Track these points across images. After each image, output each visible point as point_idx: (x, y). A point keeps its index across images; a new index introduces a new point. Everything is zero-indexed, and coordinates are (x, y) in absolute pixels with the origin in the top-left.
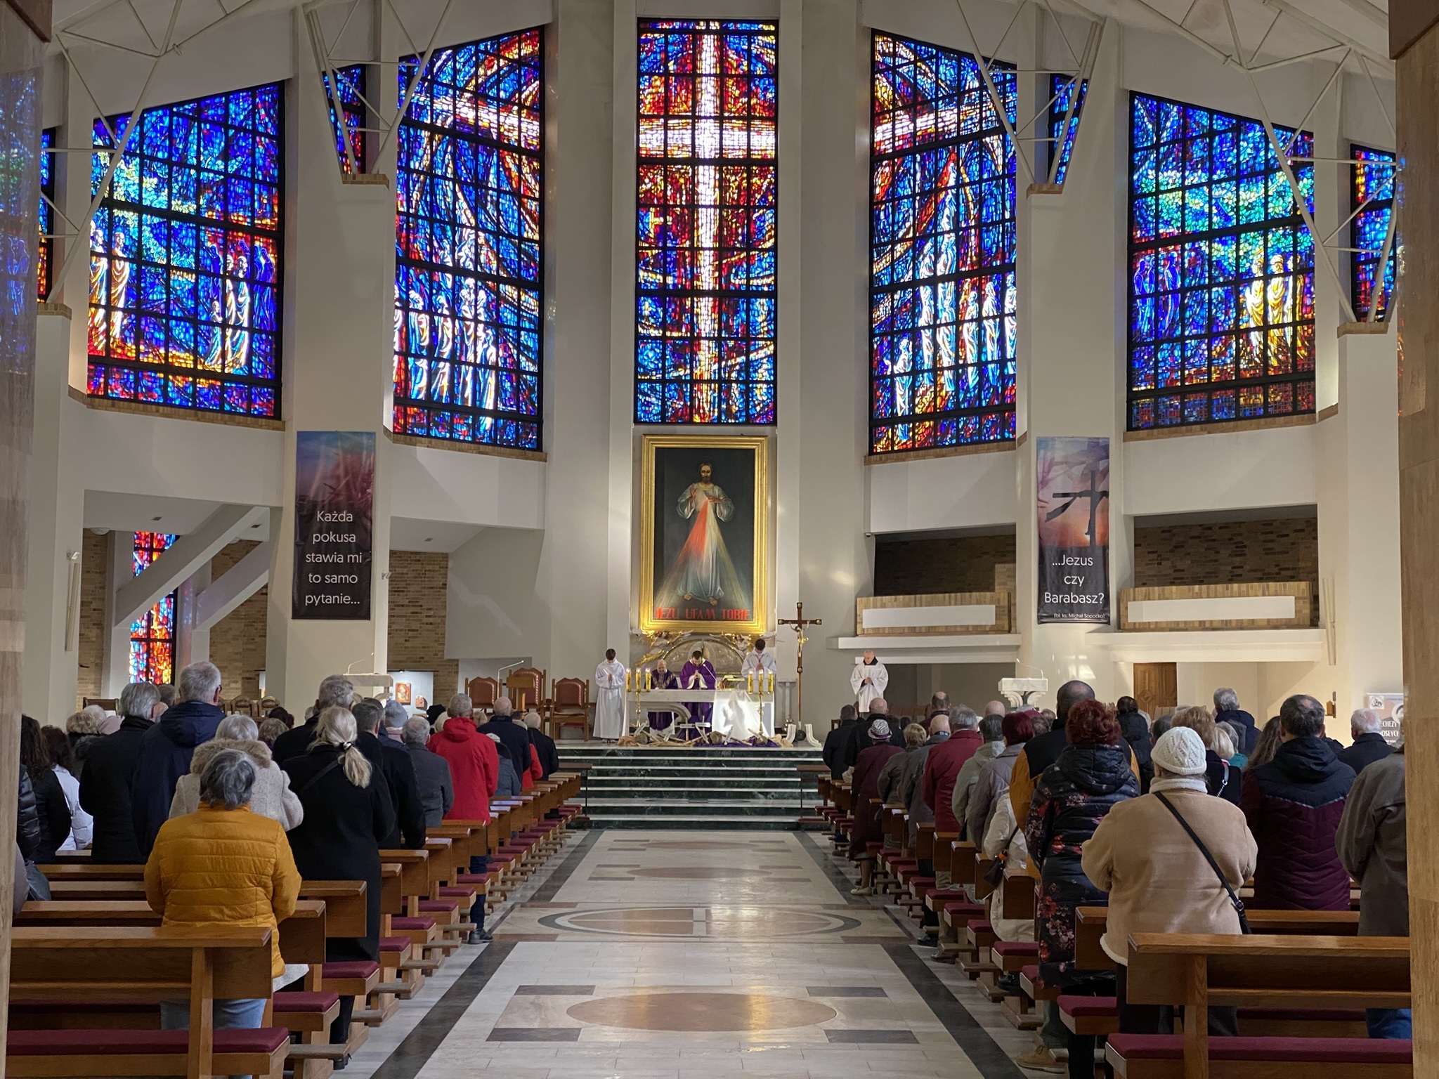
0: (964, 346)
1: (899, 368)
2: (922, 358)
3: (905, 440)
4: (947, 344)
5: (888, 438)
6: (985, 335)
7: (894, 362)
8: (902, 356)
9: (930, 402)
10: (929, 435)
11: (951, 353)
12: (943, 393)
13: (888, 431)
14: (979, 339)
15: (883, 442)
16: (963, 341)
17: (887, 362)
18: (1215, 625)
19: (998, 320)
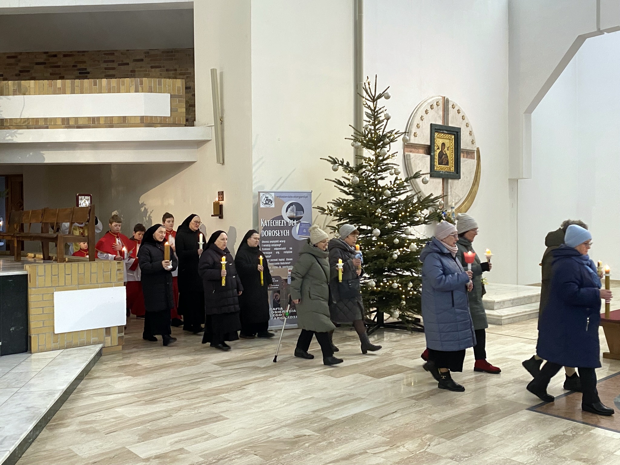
18: (80, 123)
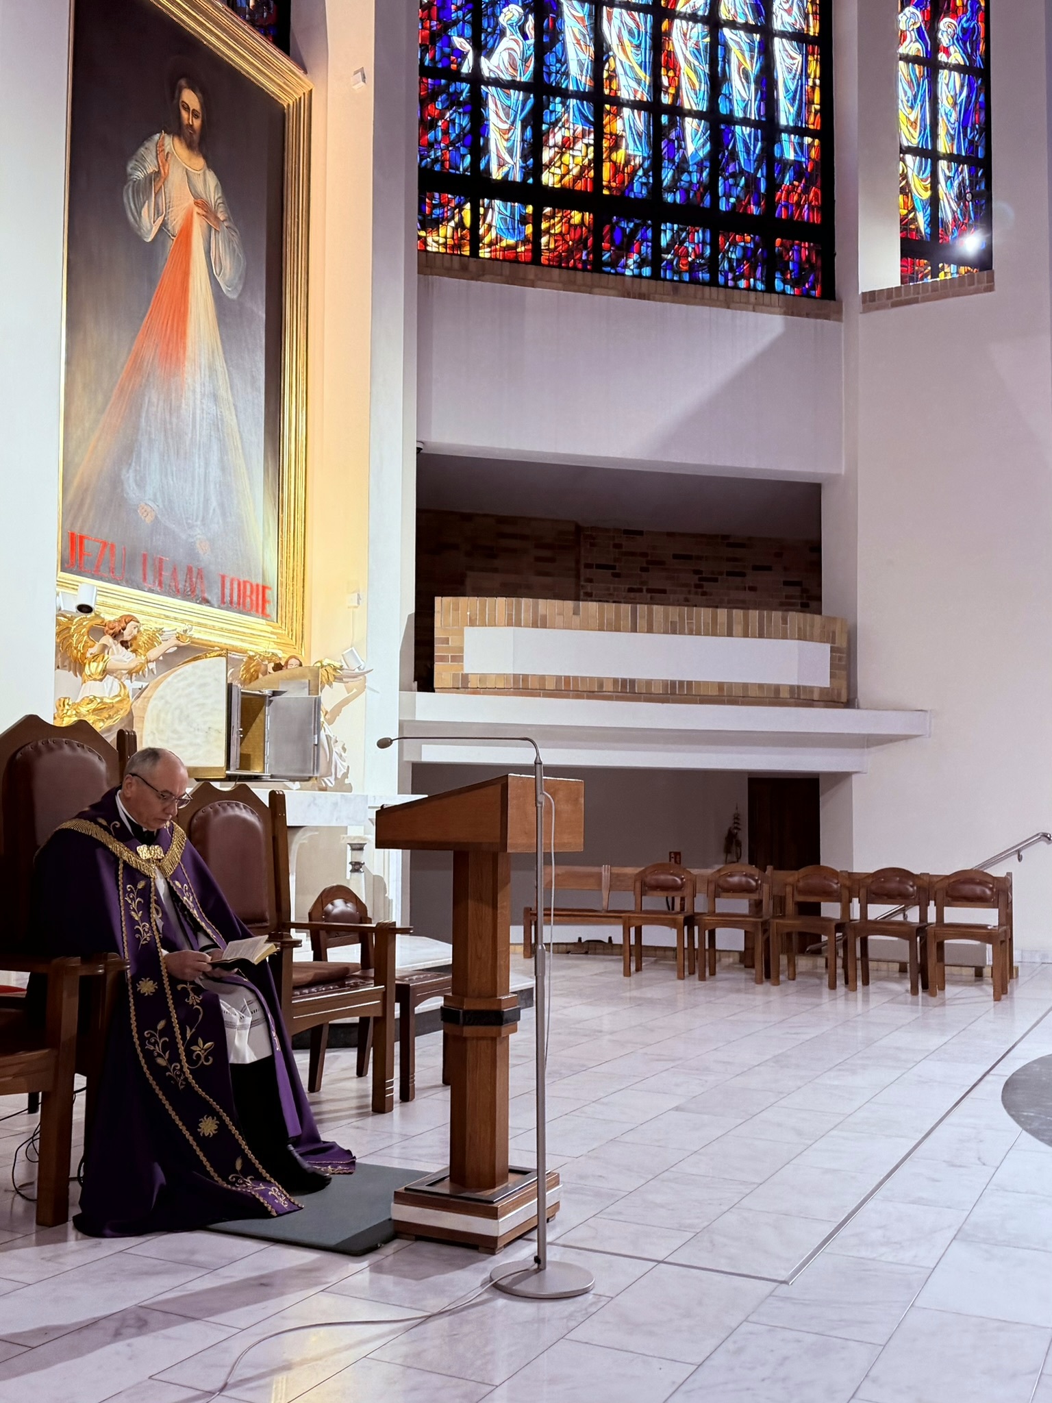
0: (673, 65)
1: (495, 65)
2: (563, 61)
3: (511, 241)
4: (629, 49)
5: (460, 225)
6: (727, 60)
7: (481, 49)
8: (506, 43)
9: (583, 168)
10: (581, 243)
11: (641, 74)
12: (619, 156)
13: (460, 207)
14: (713, 63)
15: (446, 230)
16: (671, 54)
17: (460, 43)
19: (757, 37)
